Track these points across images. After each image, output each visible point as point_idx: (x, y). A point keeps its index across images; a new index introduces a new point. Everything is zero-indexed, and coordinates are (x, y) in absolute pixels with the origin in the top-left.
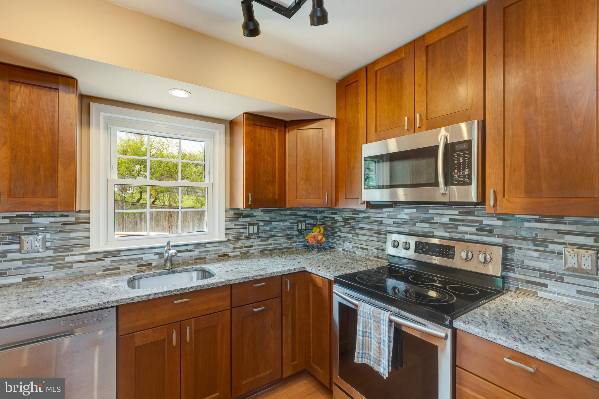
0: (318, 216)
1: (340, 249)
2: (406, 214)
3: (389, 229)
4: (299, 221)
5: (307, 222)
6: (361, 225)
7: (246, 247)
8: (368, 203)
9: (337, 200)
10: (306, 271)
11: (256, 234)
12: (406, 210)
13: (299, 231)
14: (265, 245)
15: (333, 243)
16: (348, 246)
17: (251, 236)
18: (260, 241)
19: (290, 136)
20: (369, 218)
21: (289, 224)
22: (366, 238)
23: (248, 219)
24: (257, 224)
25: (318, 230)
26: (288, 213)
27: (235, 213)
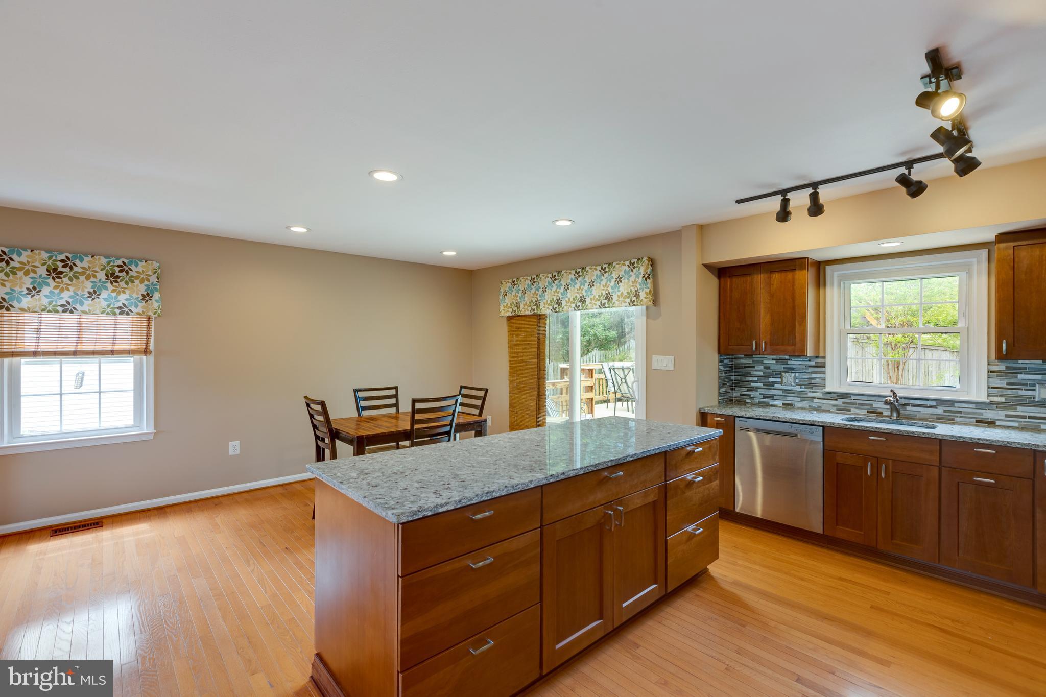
7: (1031, 418)
17: (1043, 403)
23: (1038, 377)
27: (1011, 368)
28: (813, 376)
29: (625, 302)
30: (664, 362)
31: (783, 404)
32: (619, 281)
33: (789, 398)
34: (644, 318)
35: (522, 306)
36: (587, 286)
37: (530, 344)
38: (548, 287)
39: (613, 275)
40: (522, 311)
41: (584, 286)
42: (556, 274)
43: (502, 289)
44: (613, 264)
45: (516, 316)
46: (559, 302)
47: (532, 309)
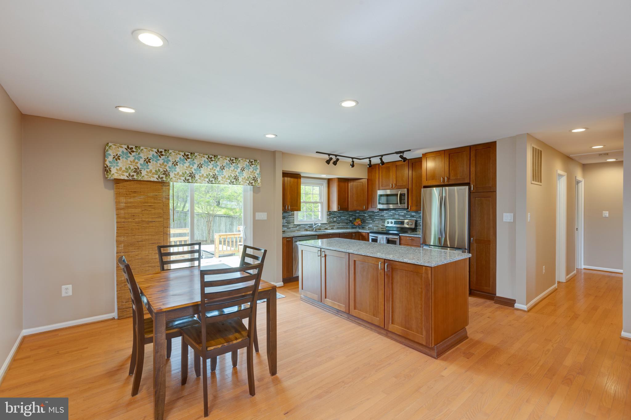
0: (357, 215)
1: (367, 228)
2: (392, 213)
3: (386, 218)
4: (350, 217)
5: (353, 217)
6: (376, 218)
7: (333, 226)
8: (379, 209)
9: (368, 208)
10: (359, 232)
11: (336, 221)
12: (392, 211)
13: (350, 221)
14: (339, 226)
15: (364, 225)
16: (371, 226)
17: (334, 222)
18: (337, 225)
19: (350, 184)
20: (379, 214)
21: (346, 218)
22: (378, 222)
23: (333, 215)
24: (336, 217)
25: (358, 220)
26: (346, 213)
27: (330, 213)
28: (291, 219)
29: (246, 183)
30: (262, 216)
32: (243, 170)
34: (252, 192)
35: (144, 173)
36: (218, 169)
37: (152, 206)
38: (179, 162)
39: (239, 165)
40: (143, 176)
41: (216, 167)
42: (189, 154)
43: (110, 152)
44: (239, 159)
45: (134, 180)
46: (192, 176)
47: (159, 177)
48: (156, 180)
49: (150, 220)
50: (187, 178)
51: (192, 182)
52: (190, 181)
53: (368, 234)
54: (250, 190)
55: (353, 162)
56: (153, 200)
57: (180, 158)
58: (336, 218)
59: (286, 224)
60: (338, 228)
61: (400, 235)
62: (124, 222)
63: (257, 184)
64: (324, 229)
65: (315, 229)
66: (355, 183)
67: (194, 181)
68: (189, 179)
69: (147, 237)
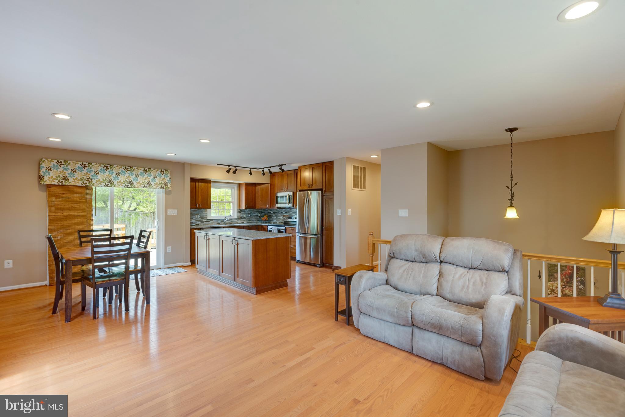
0: (266, 212)
1: (273, 222)
3: (284, 214)
5: (262, 214)
6: (278, 214)
7: (243, 220)
8: (277, 207)
9: (270, 207)
10: (261, 225)
15: (268, 220)
16: (275, 221)
17: (245, 218)
18: (248, 219)
19: (257, 188)
21: (256, 214)
22: (279, 217)
23: (244, 212)
25: (266, 216)
26: (256, 211)
27: (240, 211)
28: (204, 215)
29: (158, 187)
30: (173, 212)
31: (196, 225)
32: (155, 177)
33: (197, 223)
34: (164, 194)
35: (71, 180)
36: (134, 176)
37: (78, 204)
38: (100, 172)
39: (152, 174)
40: (70, 182)
41: (132, 176)
42: (109, 166)
43: (43, 165)
44: (152, 169)
45: (63, 185)
46: (111, 182)
47: (83, 183)
48: (81, 185)
49: (76, 214)
50: (107, 183)
51: (111, 187)
52: (109, 185)
53: (267, 226)
54: (163, 193)
55: (250, 171)
56: (78, 200)
57: (101, 169)
58: (246, 215)
59: (200, 219)
60: (248, 223)
61: (286, 226)
62: (54, 215)
63: (167, 188)
64: (235, 223)
65: (225, 223)
66: (261, 187)
67: (113, 186)
68: (108, 185)
69: (73, 227)
